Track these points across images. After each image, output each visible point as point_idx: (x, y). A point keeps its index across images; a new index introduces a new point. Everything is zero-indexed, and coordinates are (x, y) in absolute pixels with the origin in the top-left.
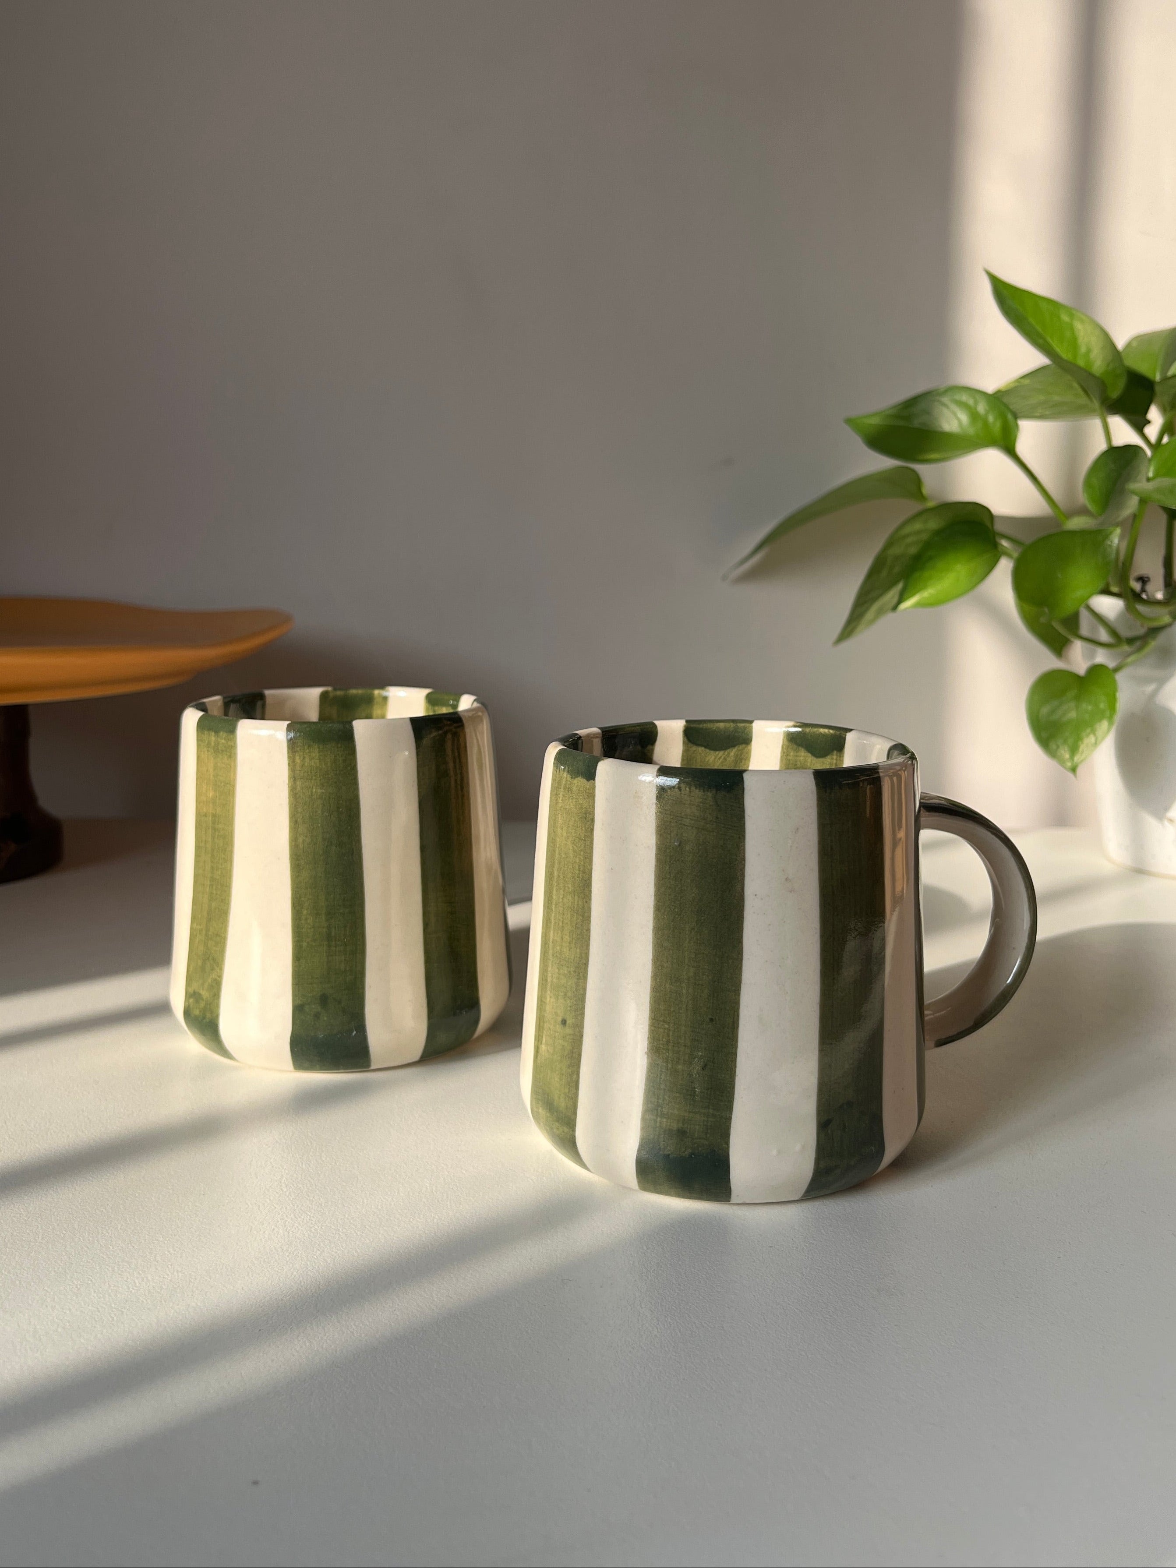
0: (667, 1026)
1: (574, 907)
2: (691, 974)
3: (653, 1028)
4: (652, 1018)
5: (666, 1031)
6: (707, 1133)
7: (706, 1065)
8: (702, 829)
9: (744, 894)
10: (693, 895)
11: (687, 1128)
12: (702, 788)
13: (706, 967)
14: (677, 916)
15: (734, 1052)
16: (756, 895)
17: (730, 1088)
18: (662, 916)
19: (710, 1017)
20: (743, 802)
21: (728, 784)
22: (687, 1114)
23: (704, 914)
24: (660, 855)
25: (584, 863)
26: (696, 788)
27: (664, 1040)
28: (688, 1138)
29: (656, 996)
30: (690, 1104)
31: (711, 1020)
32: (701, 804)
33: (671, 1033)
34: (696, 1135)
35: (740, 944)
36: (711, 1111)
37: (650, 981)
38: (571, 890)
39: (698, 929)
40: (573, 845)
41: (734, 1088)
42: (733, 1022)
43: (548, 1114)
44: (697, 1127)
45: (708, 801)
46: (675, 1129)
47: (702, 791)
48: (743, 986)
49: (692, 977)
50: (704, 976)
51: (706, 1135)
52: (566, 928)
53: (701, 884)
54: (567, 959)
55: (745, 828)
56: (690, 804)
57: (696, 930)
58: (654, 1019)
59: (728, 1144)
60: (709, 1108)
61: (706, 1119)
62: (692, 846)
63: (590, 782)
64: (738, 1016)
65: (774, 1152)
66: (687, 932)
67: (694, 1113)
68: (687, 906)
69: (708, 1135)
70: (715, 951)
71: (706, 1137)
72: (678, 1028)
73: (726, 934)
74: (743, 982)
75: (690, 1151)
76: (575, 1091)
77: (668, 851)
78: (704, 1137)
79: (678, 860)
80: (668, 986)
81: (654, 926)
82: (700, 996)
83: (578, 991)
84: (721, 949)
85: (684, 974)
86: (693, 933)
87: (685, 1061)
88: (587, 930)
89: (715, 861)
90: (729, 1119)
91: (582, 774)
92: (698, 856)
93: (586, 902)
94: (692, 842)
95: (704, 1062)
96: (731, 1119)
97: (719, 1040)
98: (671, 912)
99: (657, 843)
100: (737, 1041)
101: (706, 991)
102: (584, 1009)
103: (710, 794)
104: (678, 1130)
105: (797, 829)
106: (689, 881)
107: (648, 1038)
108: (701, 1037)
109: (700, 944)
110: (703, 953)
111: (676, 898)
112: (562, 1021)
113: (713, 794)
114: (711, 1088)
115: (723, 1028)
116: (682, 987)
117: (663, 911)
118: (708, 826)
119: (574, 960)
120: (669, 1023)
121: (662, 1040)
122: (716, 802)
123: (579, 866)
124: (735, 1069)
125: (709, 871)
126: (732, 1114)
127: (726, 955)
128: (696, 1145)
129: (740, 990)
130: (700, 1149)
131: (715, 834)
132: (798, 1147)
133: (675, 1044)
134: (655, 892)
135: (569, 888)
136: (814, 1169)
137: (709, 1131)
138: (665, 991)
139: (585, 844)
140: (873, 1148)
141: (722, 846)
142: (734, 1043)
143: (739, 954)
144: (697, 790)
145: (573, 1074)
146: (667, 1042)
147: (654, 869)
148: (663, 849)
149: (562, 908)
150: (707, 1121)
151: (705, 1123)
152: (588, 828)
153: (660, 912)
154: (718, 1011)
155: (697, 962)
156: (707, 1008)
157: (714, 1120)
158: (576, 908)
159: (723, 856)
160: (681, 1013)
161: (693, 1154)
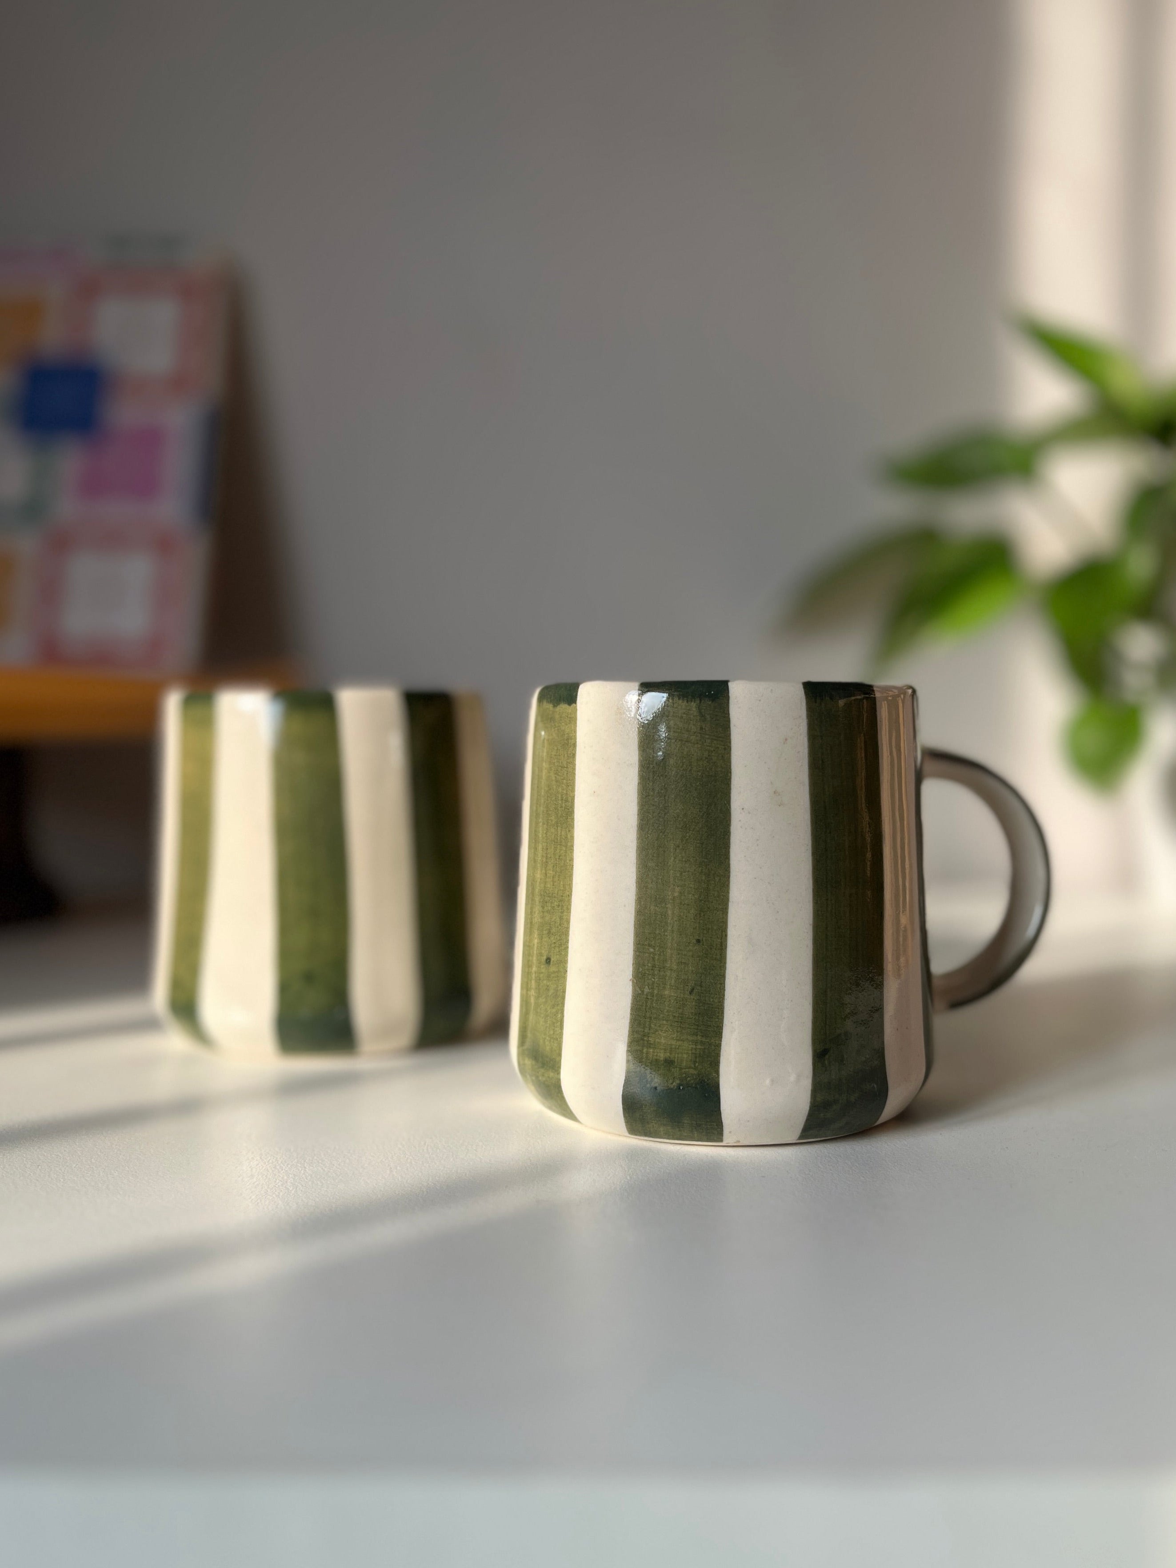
0: (652, 950)
1: (557, 839)
2: (676, 894)
3: (638, 953)
4: (636, 943)
5: (652, 955)
6: (695, 1062)
7: (693, 989)
8: (686, 741)
9: (730, 807)
10: (678, 811)
11: (675, 1057)
12: (685, 699)
13: (691, 886)
14: (661, 834)
15: (722, 974)
16: (743, 809)
17: (719, 1013)
18: (645, 835)
19: (697, 937)
20: (728, 711)
21: (712, 692)
22: (674, 1042)
23: (690, 830)
24: (643, 771)
25: (567, 791)
26: (679, 699)
27: (650, 965)
28: (676, 1067)
29: (640, 919)
30: (677, 1032)
31: (698, 941)
32: (685, 715)
33: (657, 957)
34: (684, 1064)
35: (727, 860)
36: (699, 1038)
37: (634, 904)
38: (554, 822)
39: (683, 847)
40: (556, 775)
41: (723, 1013)
42: (721, 943)
43: (534, 1062)
44: (685, 1056)
45: (692, 712)
46: (662, 1059)
47: (685, 701)
48: (730, 904)
49: (677, 897)
50: (690, 895)
51: (695, 1064)
52: (550, 863)
53: (686, 798)
54: (551, 895)
55: (730, 740)
56: (673, 716)
57: (681, 847)
58: (639, 944)
59: (717, 1072)
60: (697, 1035)
61: (694, 1047)
62: (676, 760)
63: (572, 706)
64: (726, 936)
65: (768, 1082)
66: (672, 850)
67: (682, 1040)
68: (672, 823)
69: (697, 1064)
70: (701, 868)
71: (695, 1066)
72: (663, 951)
73: (712, 851)
74: (731, 899)
75: (678, 1082)
76: (560, 1031)
77: (651, 766)
78: (693, 1066)
79: (661, 775)
80: (652, 908)
81: (637, 847)
82: (686, 916)
83: (562, 925)
84: (708, 867)
85: (669, 894)
86: (678, 851)
87: (672, 986)
88: (570, 860)
89: (700, 774)
90: (719, 1046)
91: (564, 700)
92: (682, 769)
93: (569, 831)
94: (676, 756)
95: (691, 986)
96: (720, 1046)
97: (707, 962)
98: (655, 831)
99: (639, 759)
100: (725, 963)
101: (692, 911)
102: (568, 943)
103: (693, 705)
104: (666, 1060)
105: (786, 740)
106: (673, 797)
107: (633, 964)
108: (688, 959)
109: (685, 861)
110: (689, 871)
111: (660, 815)
112: (546, 960)
113: (697, 705)
114: (700, 1014)
115: (711, 949)
116: (667, 908)
117: (647, 830)
118: (692, 737)
119: (557, 894)
120: (654, 947)
121: (648, 966)
122: (700, 712)
123: (562, 795)
124: (724, 993)
125: (694, 785)
126: (721, 1041)
127: (713, 872)
128: (684, 1075)
129: (728, 909)
130: (689, 1079)
131: (699, 746)
132: (793, 1078)
133: (661, 968)
134: (639, 810)
135: (552, 821)
136: (811, 1103)
137: (698, 1060)
138: (650, 914)
139: (567, 771)
140: (875, 1086)
141: (706, 758)
142: (722, 964)
143: (726, 870)
144: (681, 701)
145: (557, 1013)
146: (653, 967)
147: (636, 788)
148: (646, 765)
149: (546, 844)
150: (696, 1049)
151: (694, 1051)
152: (570, 754)
153: (643, 831)
154: (705, 932)
155: (682, 880)
156: (694, 929)
157: (703, 1047)
158: (559, 839)
159: (708, 769)
160: (666, 936)
161: (682, 1085)
